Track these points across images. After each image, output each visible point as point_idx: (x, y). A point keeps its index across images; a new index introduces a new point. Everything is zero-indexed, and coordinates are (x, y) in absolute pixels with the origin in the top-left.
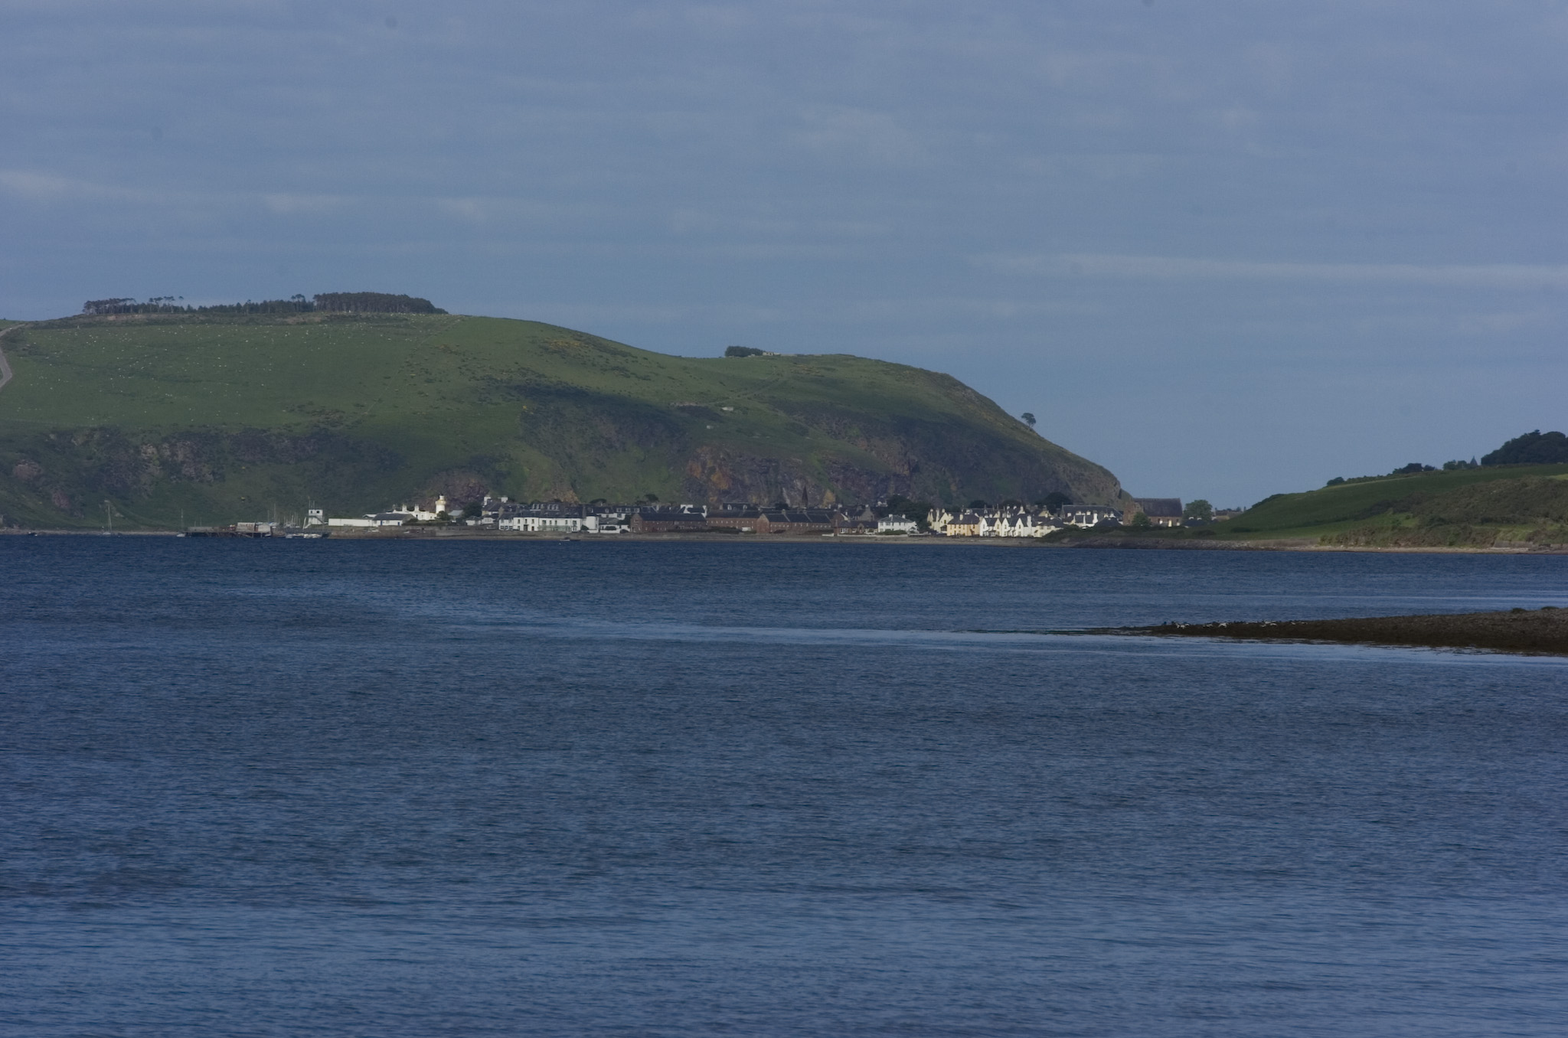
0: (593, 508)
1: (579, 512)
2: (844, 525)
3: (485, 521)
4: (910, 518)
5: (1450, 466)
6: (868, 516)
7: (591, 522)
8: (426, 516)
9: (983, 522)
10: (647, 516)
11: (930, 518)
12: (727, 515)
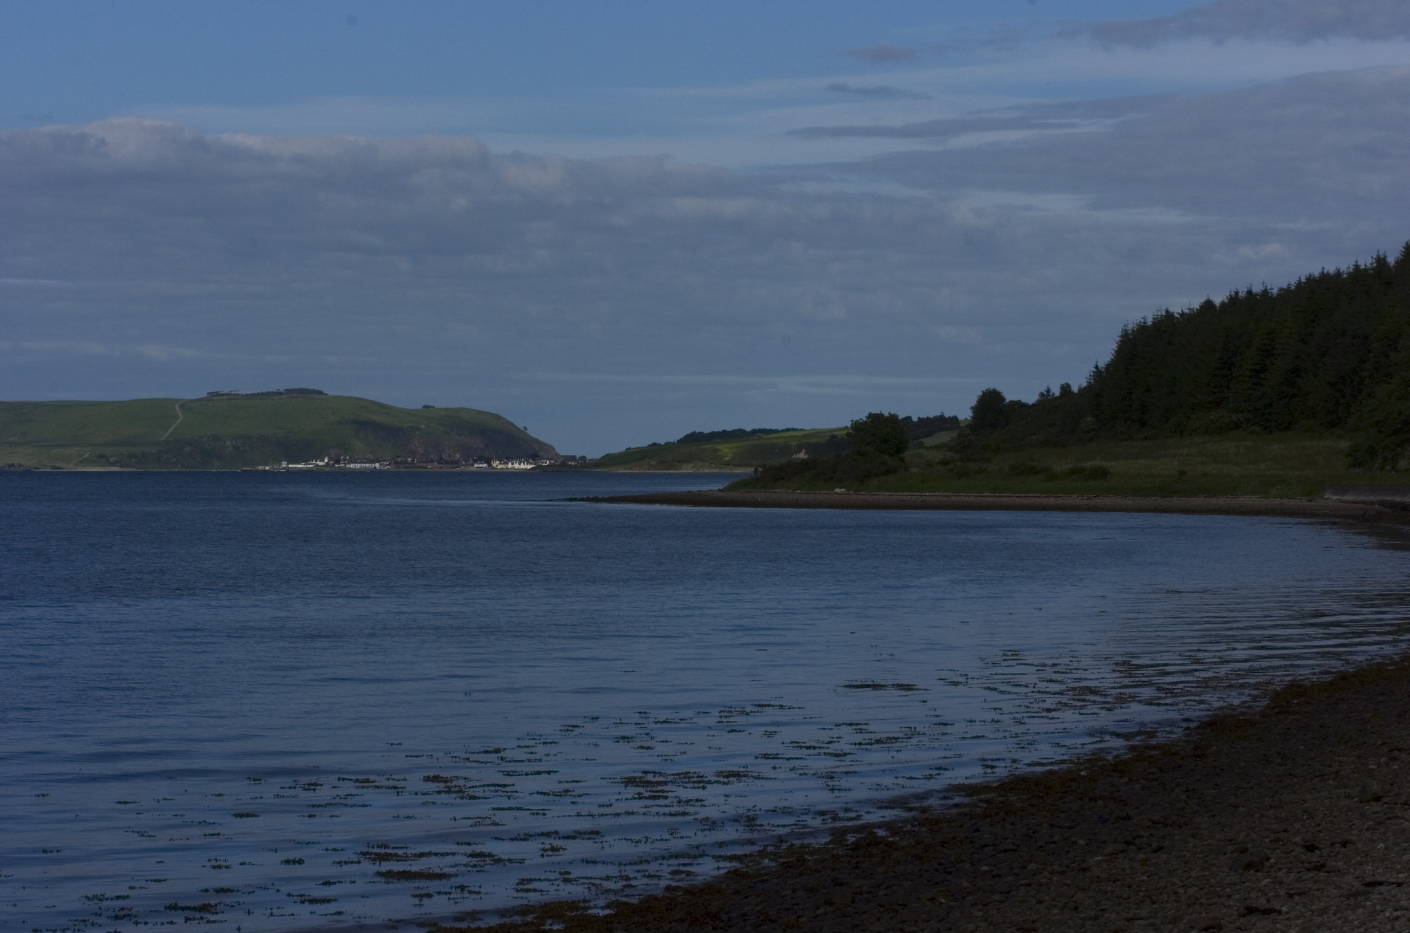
0: (378, 461)
1: (373, 462)
2: (463, 465)
3: (341, 465)
4: (485, 463)
5: (666, 443)
6: (471, 462)
7: (377, 465)
8: (321, 464)
9: (510, 464)
10: (396, 463)
11: (492, 462)
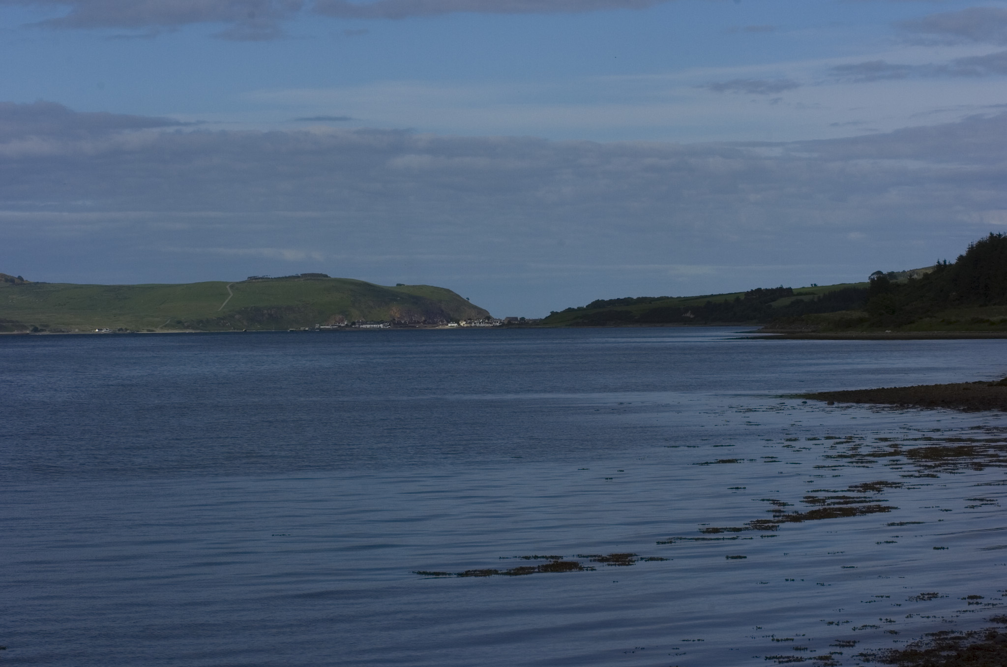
0: (382, 322)
2: (440, 325)
3: (357, 326)
4: (456, 323)
6: (445, 322)
7: (381, 325)
8: (343, 325)
10: (394, 324)
12: (412, 323)
